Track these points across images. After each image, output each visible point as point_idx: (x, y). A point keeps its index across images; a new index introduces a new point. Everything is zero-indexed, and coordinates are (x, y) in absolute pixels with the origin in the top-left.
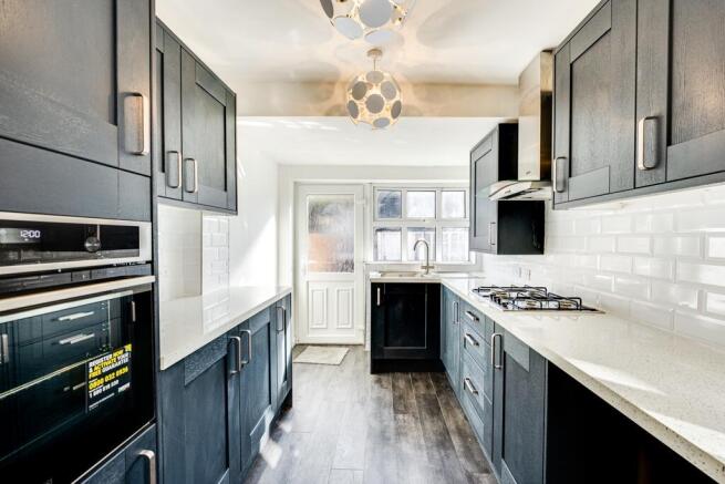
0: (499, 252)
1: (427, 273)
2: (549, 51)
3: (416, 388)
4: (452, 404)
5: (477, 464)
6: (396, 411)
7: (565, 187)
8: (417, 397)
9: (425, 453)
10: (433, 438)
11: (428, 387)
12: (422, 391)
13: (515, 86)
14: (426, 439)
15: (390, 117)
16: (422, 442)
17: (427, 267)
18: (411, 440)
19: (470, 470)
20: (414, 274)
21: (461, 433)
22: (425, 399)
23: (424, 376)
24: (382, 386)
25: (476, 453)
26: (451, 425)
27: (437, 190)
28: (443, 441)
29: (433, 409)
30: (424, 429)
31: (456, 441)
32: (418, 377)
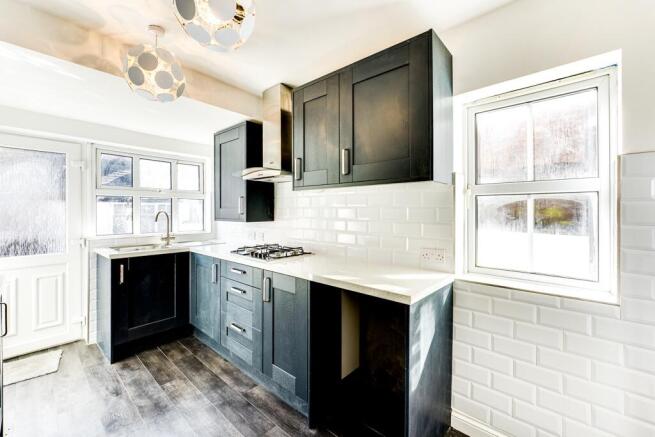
0: (248, 220)
1: (168, 244)
2: (288, 87)
3: (172, 356)
4: (210, 355)
5: (247, 385)
6: (161, 383)
7: (301, 178)
8: (176, 363)
9: (205, 399)
10: (206, 385)
11: (183, 351)
12: (179, 357)
13: (258, 97)
14: (201, 389)
15: (175, 95)
16: (199, 392)
17: (167, 238)
18: (187, 397)
19: (244, 390)
20: (154, 246)
21: (226, 371)
22: (185, 362)
23: (174, 344)
24: (132, 370)
25: (243, 379)
26: (216, 370)
27: (173, 163)
28: (216, 383)
29: (197, 366)
30: (195, 383)
31: (225, 379)
32: (168, 347)
